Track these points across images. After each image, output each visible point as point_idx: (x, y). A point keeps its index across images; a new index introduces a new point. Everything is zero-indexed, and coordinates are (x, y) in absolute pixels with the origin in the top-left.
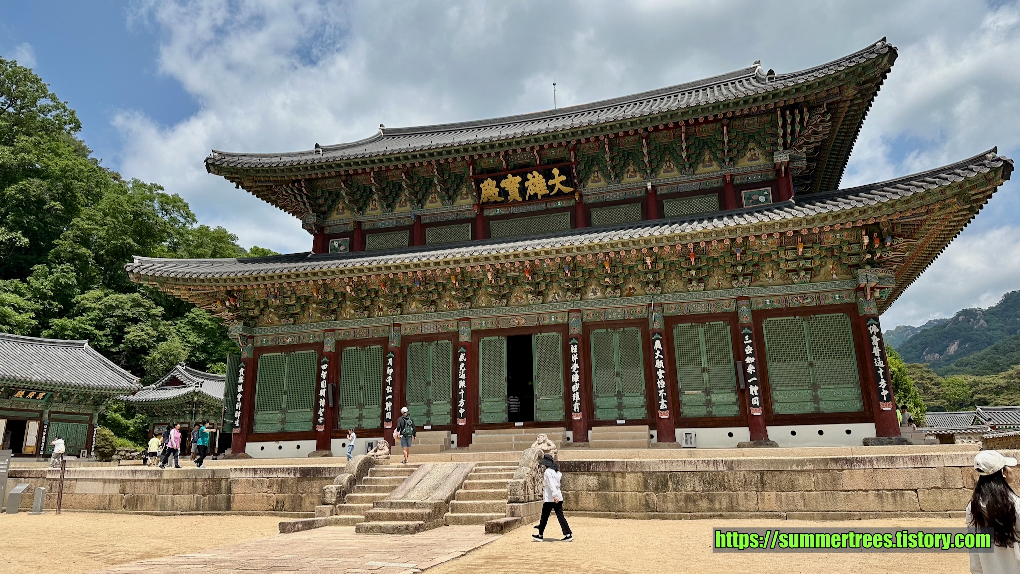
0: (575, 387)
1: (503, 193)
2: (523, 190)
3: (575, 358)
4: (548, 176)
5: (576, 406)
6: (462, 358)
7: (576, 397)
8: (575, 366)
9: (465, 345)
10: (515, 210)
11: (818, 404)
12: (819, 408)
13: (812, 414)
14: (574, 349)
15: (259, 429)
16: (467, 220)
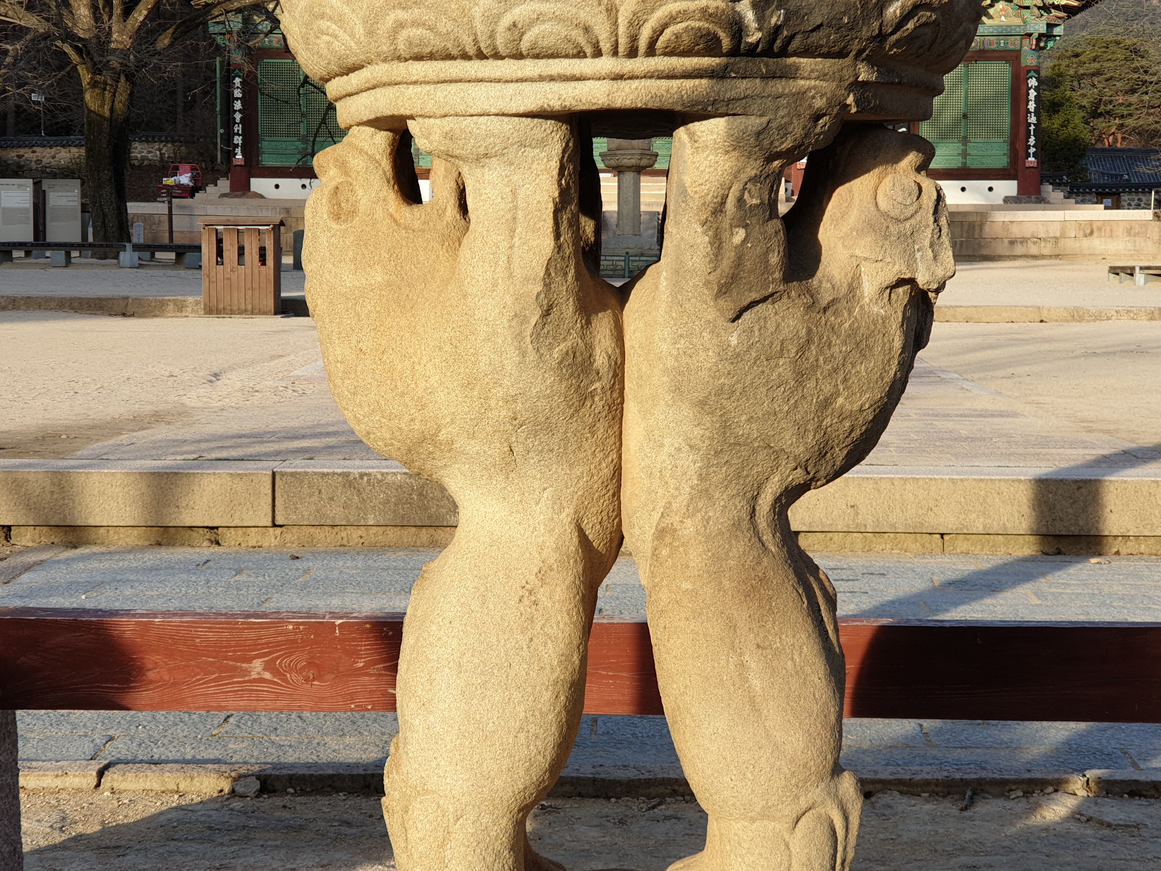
11: (966, 158)
12: (965, 163)
13: (958, 169)
15: (268, 161)
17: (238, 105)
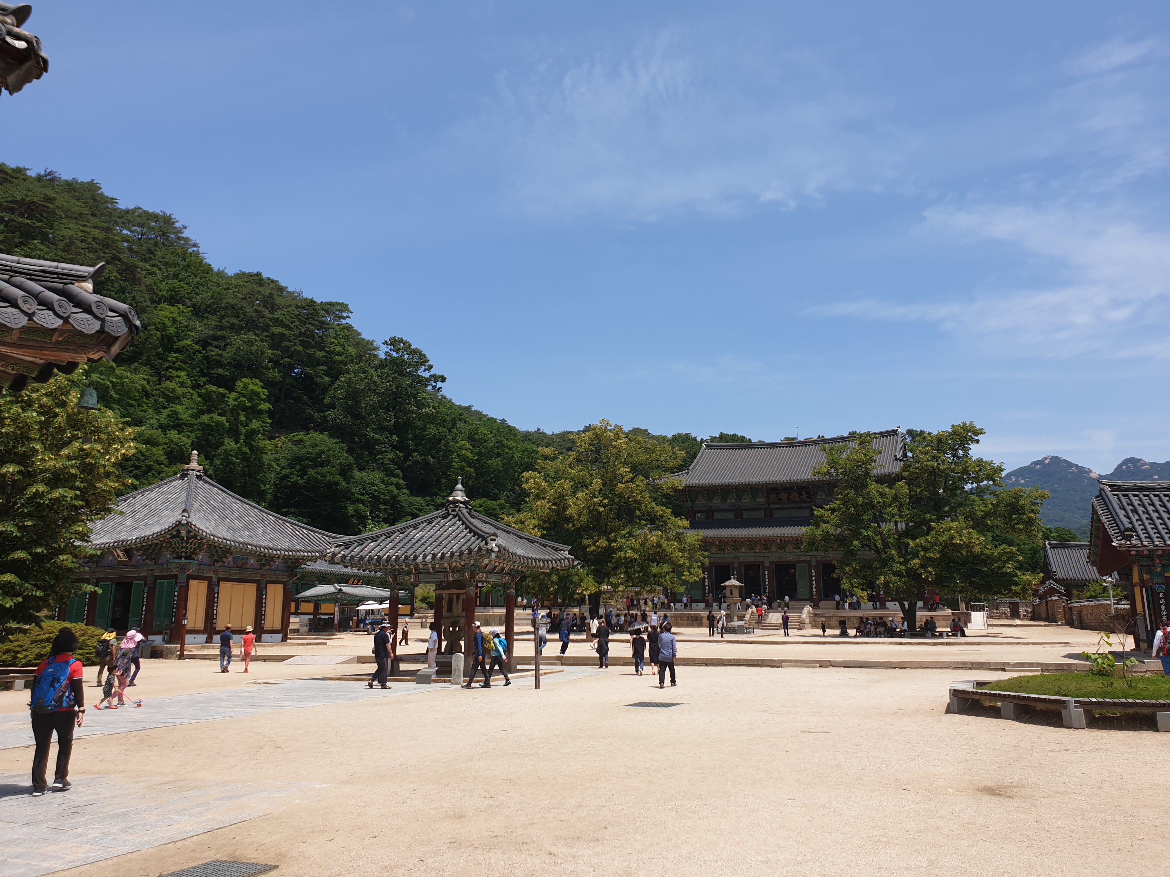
0: (814, 586)
1: (780, 499)
2: (789, 499)
3: (814, 575)
4: (800, 494)
5: (814, 593)
6: (766, 572)
7: (814, 590)
8: (814, 578)
9: (767, 567)
10: (784, 506)
14: (813, 571)
16: (762, 509)
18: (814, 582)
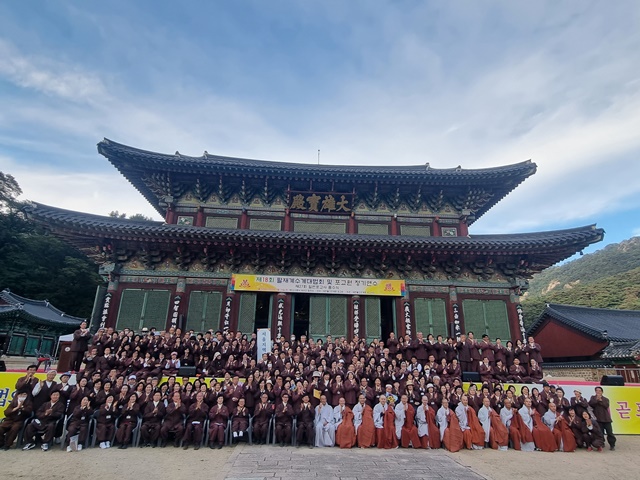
0: (356, 331)
1: (307, 205)
2: (320, 205)
3: (356, 312)
4: (338, 199)
6: (280, 306)
8: (357, 318)
9: (283, 298)
10: (312, 216)
14: (356, 307)
16: (280, 218)
17: (105, 312)
18: (356, 325)
